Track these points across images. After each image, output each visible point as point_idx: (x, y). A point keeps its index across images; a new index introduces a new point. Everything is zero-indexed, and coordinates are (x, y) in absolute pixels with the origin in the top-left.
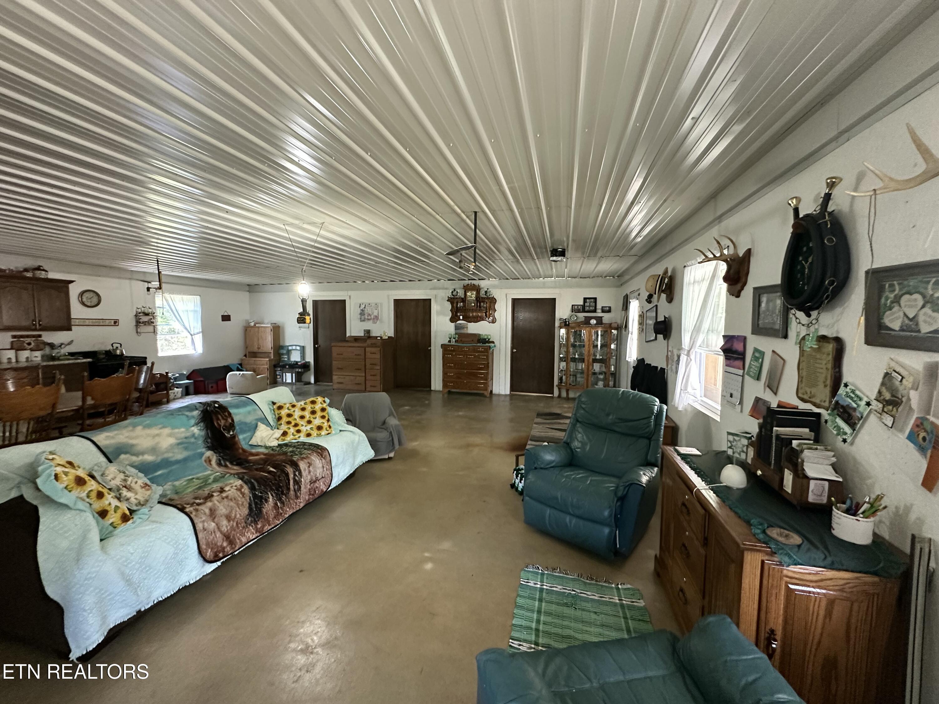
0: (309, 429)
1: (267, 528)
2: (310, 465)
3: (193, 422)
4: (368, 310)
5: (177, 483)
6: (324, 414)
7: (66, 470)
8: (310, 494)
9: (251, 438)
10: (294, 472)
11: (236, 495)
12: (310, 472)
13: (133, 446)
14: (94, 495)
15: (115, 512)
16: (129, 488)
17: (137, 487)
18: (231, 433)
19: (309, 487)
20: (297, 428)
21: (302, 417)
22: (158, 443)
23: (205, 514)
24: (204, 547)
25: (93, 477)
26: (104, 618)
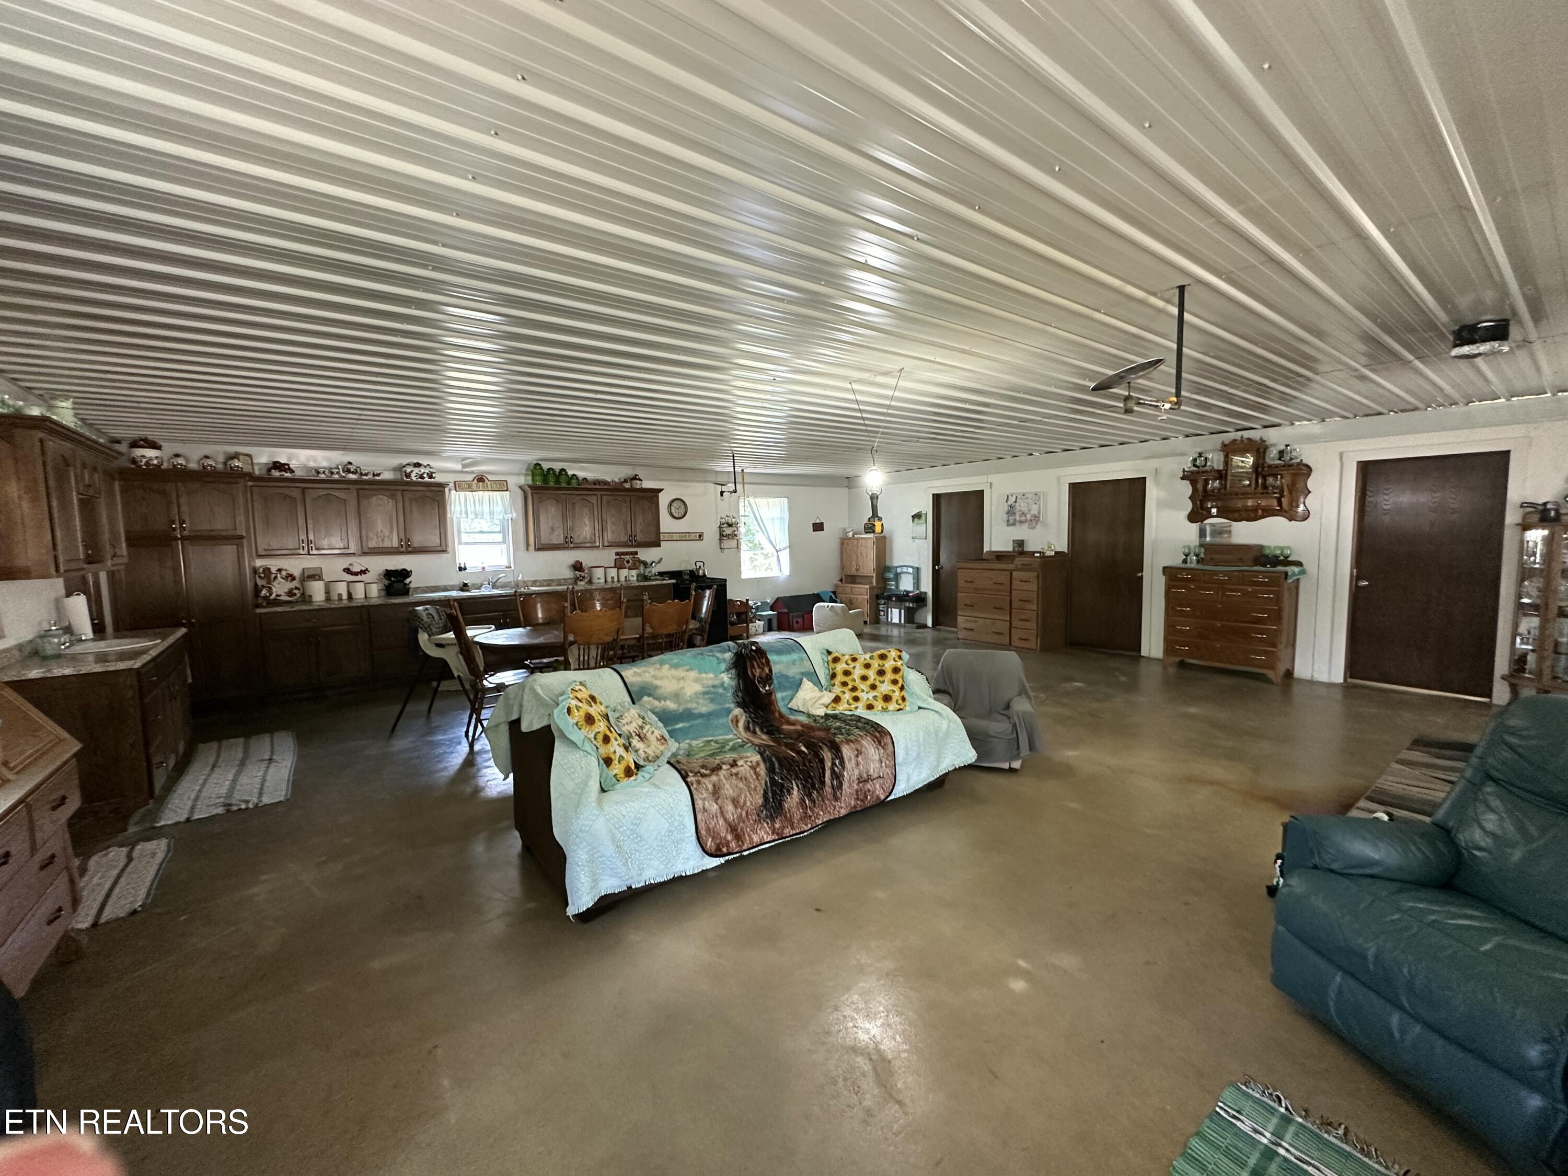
0: (871, 698)
1: (787, 831)
2: (859, 753)
3: (723, 666)
4: (1021, 506)
5: (694, 743)
6: (897, 677)
7: (580, 704)
8: (857, 799)
9: (791, 699)
10: (833, 759)
11: (748, 775)
12: (858, 764)
13: (657, 687)
14: (600, 737)
15: (619, 762)
16: (642, 738)
17: (652, 739)
18: (767, 688)
19: (856, 787)
20: (855, 694)
21: (864, 678)
22: (683, 688)
23: (707, 789)
24: (703, 832)
25: (606, 717)
26: (595, 882)
